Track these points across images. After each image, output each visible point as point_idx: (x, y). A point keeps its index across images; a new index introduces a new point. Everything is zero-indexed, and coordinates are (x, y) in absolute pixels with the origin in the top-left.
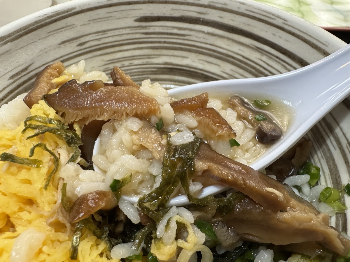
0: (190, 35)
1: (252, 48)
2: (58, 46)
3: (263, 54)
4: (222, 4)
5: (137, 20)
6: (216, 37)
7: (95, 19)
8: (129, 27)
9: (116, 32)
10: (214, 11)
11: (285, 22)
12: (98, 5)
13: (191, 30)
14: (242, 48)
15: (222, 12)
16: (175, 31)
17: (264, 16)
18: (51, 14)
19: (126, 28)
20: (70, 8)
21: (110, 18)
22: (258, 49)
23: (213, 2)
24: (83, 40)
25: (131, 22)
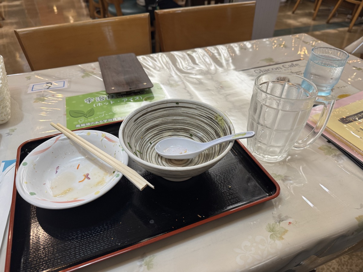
3: (167, 111)
5: (134, 122)
10: (149, 108)
13: (146, 116)
14: (161, 112)
16: (143, 119)
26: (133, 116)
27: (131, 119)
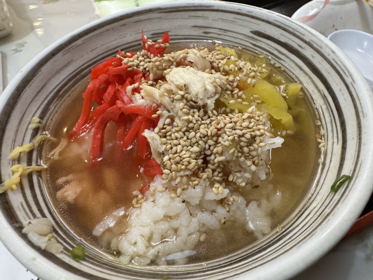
0: (284, 61)
1: (321, 94)
2: (191, 27)
3: (325, 103)
4: (319, 46)
5: (252, 32)
6: (302, 72)
7: (223, 19)
8: (244, 35)
9: (234, 35)
11: (353, 82)
12: (230, 10)
13: (287, 57)
14: (316, 91)
15: (316, 53)
16: (276, 53)
17: (342, 70)
18: (197, 5)
19: (242, 34)
20: (211, 5)
21: (234, 23)
22: (324, 97)
23: (313, 41)
24: (208, 30)
25: (247, 32)
26: (263, 20)
27: (253, 17)
